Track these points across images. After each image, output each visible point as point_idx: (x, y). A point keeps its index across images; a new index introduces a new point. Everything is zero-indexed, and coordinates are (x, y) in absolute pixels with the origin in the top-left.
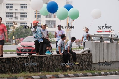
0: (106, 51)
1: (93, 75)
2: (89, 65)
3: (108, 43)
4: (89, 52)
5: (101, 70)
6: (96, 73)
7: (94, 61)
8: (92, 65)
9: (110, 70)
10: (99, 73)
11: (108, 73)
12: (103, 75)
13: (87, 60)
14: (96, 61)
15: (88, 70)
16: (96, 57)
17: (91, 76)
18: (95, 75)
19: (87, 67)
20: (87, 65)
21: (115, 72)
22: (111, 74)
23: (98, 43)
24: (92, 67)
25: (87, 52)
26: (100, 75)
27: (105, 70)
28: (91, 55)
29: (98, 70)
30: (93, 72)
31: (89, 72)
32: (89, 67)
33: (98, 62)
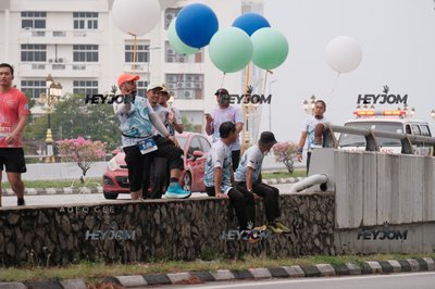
0: (385, 183)
1: (341, 272)
2: (323, 236)
3: (392, 157)
4: (324, 187)
5: (370, 254)
6: (350, 266)
7: (342, 220)
8: (336, 236)
9: (401, 254)
10: (361, 264)
11: (395, 263)
12: (377, 272)
13: (318, 217)
14: (352, 220)
15: (320, 252)
16: (351, 207)
17: (331, 275)
18: (348, 273)
19: (317, 242)
20: (318, 236)
21: (421, 261)
22: (406, 269)
23: (357, 154)
24: (337, 242)
25: (317, 188)
26: (366, 271)
27: (384, 254)
28: (332, 200)
29: (359, 254)
30: (339, 259)
31: (326, 262)
32: (325, 245)
33: (357, 225)
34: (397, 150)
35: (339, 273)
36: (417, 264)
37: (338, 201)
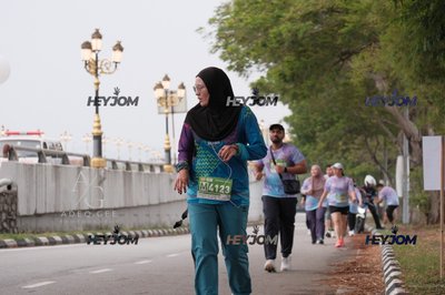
1: (21, 244)
2: (9, 221)
3: (56, 167)
4: (9, 187)
5: (41, 232)
6: (27, 240)
7: (22, 210)
8: (18, 221)
9: (61, 232)
10: (35, 239)
11: (58, 238)
12: (46, 244)
13: (6, 208)
14: (28, 209)
15: (7, 231)
16: (28, 201)
17: (14, 247)
18: (26, 245)
19: (5, 225)
20: (5, 221)
21: (75, 236)
22: (65, 242)
23: (32, 165)
24: (18, 225)
25: (5, 188)
26: (38, 244)
27: (51, 232)
28: (15, 196)
29: (33, 233)
30: (19, 236)
31: (11, 237)
32: (10, 226)
33: (32, 213)
34: (35, 160)
35: (20, 246)
36: (73, 238)
37: (19, 196)
